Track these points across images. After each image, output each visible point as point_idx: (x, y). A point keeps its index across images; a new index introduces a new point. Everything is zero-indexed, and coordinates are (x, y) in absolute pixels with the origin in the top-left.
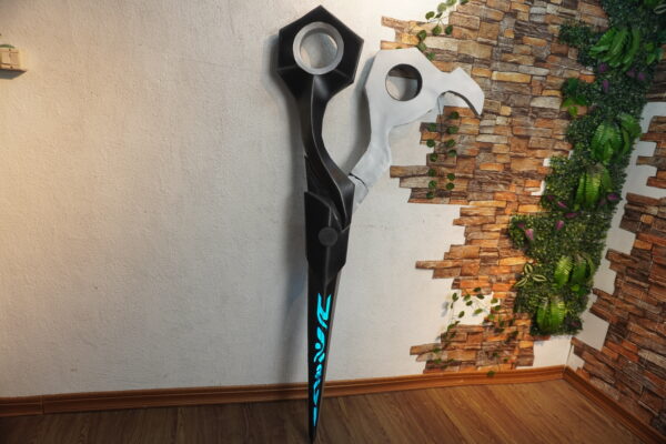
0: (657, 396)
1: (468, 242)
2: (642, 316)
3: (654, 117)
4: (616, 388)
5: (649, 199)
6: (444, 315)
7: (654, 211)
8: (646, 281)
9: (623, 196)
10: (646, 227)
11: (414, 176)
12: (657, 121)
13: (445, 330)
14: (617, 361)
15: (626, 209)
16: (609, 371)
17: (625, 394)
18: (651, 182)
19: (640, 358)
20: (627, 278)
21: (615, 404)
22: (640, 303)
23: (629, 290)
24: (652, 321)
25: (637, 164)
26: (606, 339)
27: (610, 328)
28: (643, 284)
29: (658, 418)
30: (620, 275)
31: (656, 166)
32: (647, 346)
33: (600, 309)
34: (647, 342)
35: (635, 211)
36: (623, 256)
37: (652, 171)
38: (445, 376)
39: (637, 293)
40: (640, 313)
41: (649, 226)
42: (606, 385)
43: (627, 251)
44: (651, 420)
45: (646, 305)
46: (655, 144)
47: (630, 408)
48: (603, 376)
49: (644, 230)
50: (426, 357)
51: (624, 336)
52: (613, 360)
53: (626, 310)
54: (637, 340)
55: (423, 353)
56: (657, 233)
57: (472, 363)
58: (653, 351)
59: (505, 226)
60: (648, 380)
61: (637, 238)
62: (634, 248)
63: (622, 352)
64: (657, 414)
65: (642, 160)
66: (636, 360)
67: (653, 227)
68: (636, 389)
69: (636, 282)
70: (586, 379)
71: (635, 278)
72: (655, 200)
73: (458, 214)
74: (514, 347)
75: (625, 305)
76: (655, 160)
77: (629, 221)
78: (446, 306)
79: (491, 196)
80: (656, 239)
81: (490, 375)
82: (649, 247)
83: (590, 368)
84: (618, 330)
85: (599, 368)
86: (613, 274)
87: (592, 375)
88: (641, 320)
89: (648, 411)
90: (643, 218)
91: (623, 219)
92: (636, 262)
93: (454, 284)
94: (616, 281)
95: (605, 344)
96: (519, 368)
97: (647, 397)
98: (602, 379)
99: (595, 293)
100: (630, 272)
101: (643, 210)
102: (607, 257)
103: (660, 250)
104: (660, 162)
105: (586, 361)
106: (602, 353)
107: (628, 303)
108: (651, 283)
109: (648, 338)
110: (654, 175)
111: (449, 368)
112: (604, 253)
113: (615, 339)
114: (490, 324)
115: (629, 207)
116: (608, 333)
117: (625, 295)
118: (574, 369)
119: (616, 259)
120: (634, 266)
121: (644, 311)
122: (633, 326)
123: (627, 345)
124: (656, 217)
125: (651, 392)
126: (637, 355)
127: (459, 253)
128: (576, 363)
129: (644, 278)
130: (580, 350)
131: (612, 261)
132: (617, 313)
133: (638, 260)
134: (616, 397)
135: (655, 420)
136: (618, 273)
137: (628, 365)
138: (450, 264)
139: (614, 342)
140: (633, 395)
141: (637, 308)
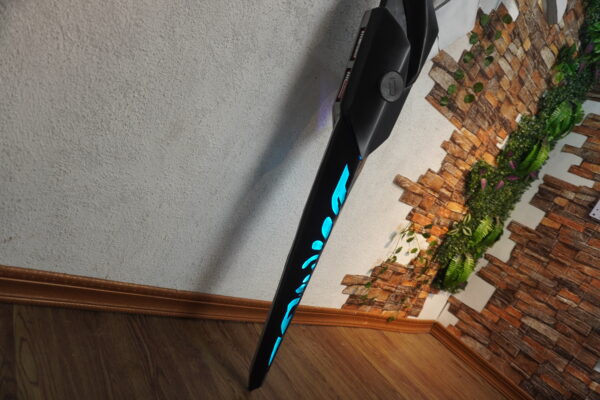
0: (534, 360)
1: (442, 172)
2: (534, 287)
3: (591, 114)
4: (488, 347)
5: (568, 184)
6: (387, 246)
7: (571, 196)
8: (547, 256)
9: (541, 175)
10: (559, 209)
11: (444, 68)
12: (594, 118)
13: (379, 265)
14: (497, 324)
15: (540, 188)
16: (485, 331)
17: (498, 355)
18: (573, 170)
19: (523, 324)
20: (526, 251)
21: (484, 363)
22: (535, 275)
23: (526, 262)
24: (545, 292)
25: (562, 151)
26: (489, 303)
27: (496, 292)
28: (542, 258)
29: (529, 380)
30: (519, 246)
31: (582, 157)
32: (533, 314)
33: (489, 274)
34: (534, 311)
35: (550, 192)
36: (527, 229)
37: (577, 161)
38: (358, 315)
39: (534, 265)
40: (534, 285)
41: (562, 208)
42: (478, 345)
43: (533, 226)
44: (522, 382)
45: (541, 278)
46: (585, 138)
47: (501, 368)
48: (477, 335)
49: (555, 211)
50: (351, 290)
51: (509, 302)
52: (493, 323)
53: (518, 278)
54: (523, 308)
55: (352, 285)
56: (569, 216)
57: (381, 305)
58: (538, 319)
59: (468, 168)
60: (527, 345)
61: (546, 216)
62: (541, 224)
63: (504, 315)
64: (528, 377)
65: (568, 149)
66: (518, 325)
67: (565, 210)
68: (511, 352)
69: (536, 255)
70: (457, 337)
71: (536, 252)
72: (574, 186)
73: (449, 136)
74: (415, 295)
75: (518, 274)
76: (582, 152)
77: (541, 200)
78: (393, 236)
79: (476, 130)
80: (566, 221)
81: (389, 320)
82: (557, 226)
83: (464, 327)
84: (505, 296)
85: (474, 327)
86: (512, 244)
87: (464, 333)
88: (532, 290)
89: (519, 372)
90: (557, 200)
91: (535, 197)
92: (540, 237)
93: (410, 214)
94: (514, 250)
95: (487, 307)
96: (410, 317)
97: (522, 360)
98: (474, 338)
99: (486, 258)
100: (532, 246)
101: (559, 193)
102: (509, 228)
103: (568, 231)
104: (588, 154)
105: (461, 320)
106: (481, 315)
107: (521, 273)
108: (551, 259)
109: (536, 307)
110: (578, 164)
111: (363, 308)
112: (507, 223)
113: (499, 303)
114: (412, 267)
115: (544, 187)
116: (493, 297)
117: (520, 265)
118: (445, 324)
119: (518, 231)
120: (536, 240)
121: (538, 282)
122: (522, 294)
123: (511, 311)
124: (571, 201)
125: (527, 356)
126: (520, 321)
127: (430, 182)
128: (448, 320)
129: (546, 254)
130: (455, 308)
131: (513, 233)
132: (508, 280)
133: (542, 235)
134: (486, 356)
135: (525, 382)
136: (518, 244)
137: (508, 329)
138: (418, 190)
139: (497, 306)
140: (507, 356)
141: (531, 279)
